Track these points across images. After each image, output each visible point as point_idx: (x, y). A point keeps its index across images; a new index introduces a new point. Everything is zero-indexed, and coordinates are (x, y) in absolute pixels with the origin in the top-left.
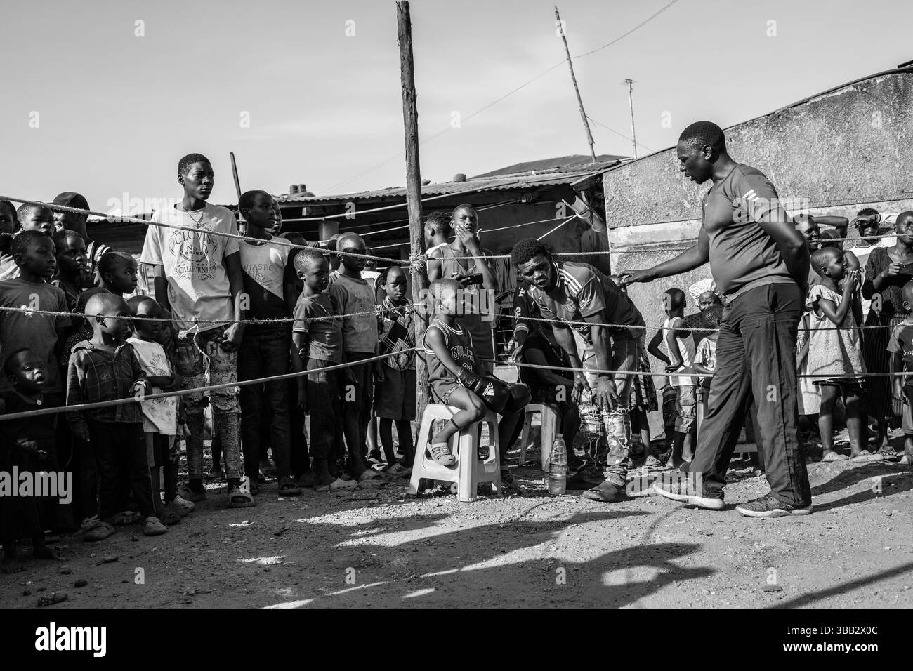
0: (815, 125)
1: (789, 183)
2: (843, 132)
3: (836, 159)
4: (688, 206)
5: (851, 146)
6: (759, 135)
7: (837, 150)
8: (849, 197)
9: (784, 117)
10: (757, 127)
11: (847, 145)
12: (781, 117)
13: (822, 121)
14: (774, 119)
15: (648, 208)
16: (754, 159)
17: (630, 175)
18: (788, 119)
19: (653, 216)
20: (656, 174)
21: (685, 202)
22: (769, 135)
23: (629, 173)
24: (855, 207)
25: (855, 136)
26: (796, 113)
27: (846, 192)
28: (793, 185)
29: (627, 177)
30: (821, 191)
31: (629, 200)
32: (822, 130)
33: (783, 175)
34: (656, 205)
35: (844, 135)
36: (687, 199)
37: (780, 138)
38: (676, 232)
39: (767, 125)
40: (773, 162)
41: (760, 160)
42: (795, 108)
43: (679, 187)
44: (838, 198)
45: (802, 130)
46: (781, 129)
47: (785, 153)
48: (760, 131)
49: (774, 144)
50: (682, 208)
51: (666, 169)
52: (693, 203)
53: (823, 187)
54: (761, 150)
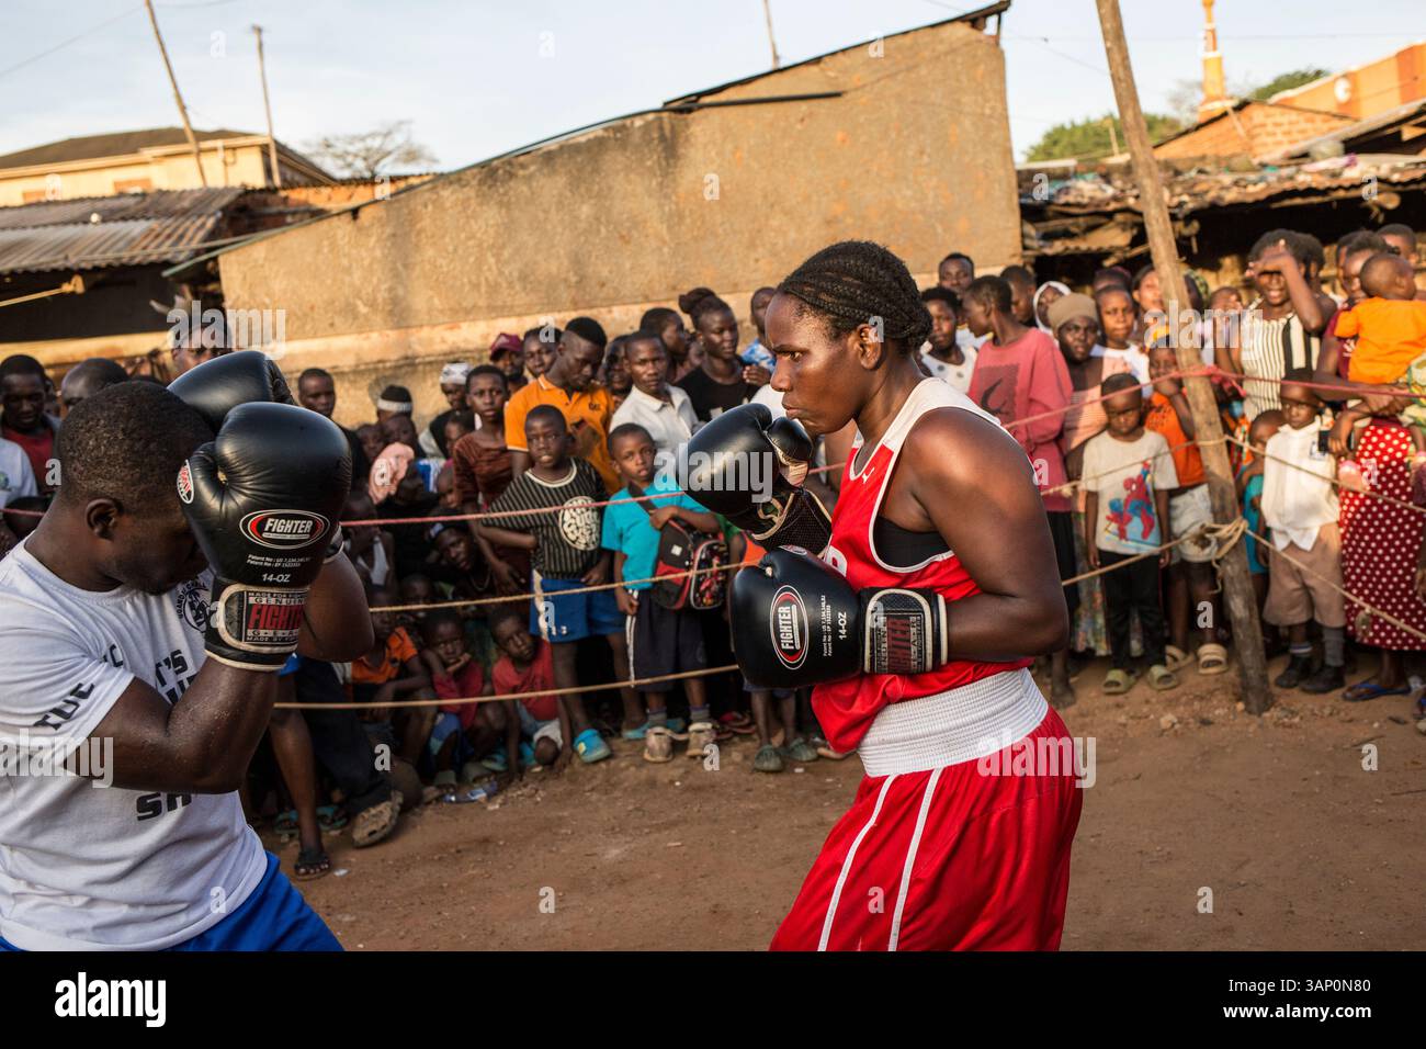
0: (552, 186)
1: (516, 274)
2: (590, 198)
3: (582, 239)
4: (363, 309)
5: (603, 219)
6: (469, 199)
7: (582, 226)
8: (602, 295)
9: (505, 171)
10: (464, 186)
11: (597, 219)
12: (501, 172)
13: (561, 180)
14: (494, 173)
15: (299, 313)
16: (463, 236)
17: (265, 259)
18: (512, 175)
19: (308, 327)
20: (309, 259)
21: (359, 303)
22: (483, 199)
23: (263, 255)
24: (610, 312)
25: (607, 203)
26: (523, 166)
27: (598, 288)
28: (523, 278)
29: (261, 262)
30: (562, 287)
31: (267, 301)
32: (561, 195)
33: (507, 262)
34: (312, 308)
35: (592, 201)
36: (360, 299)
37: (501, 204)
38: (345, 352)
39: (481, 182)
40: (491, 241)
41: (472, 237)
42: (522, 159)
43: (347, 279)
44: (587, 297)
45: (533, 193)
46: (501, 190)
47: (509, 227)
48: (470, 192)
49: (491, 215)
50: (356, 317)
51: (326, 250)
52: (372, 304)
53: (566, 280)
54: (472, 222)
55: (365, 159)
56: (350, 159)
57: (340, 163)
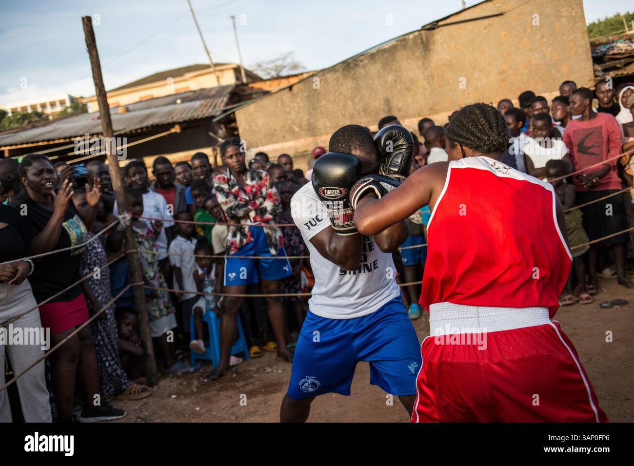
0: (375, 68)
1: (361, 109)
2: (392, 72)
3: (389, 91)
5: (398, 81)
6: (339, 77)
7: (389, 85)
9: (354, 64)
10: (337, 72)
11: (395, 81)
12: (352, 64)
13: (378, 66)
14: (349, 65)
15: (270, 133)
16: (337, 94)
17: (254, 111)
18: (357, 65)
19: (274, 139)
20: (272, 109)
21: (295, 127)
22: (345, 77)
23: (253, 109)
25: (400, 74)
26: (361, 61)
27: (398, 112)
28: (365, 110)
30: (382, 113)
31: (256, 129)
32: (379, 72)
33: (357, 104)
34: (275, 130)
35: (393, 74)
36: (295, 125)
37: (353, 79)
38: (290, 148)
39: (344, 70)
40: (350, 95)
41: (341, 94)
42: (361, 58)
43: (289, 117)
45: (366, 73)
46: (353, 73)
47: (357, 88)
48: (339, 74)
49: (349, 84)
50: (293, 132)
51: (279, 105)
52: (300, 127)
53: (383, 110)
54: (341, 88)
55: (275, 70)
56: (269, 71)
57: (265, 73)
